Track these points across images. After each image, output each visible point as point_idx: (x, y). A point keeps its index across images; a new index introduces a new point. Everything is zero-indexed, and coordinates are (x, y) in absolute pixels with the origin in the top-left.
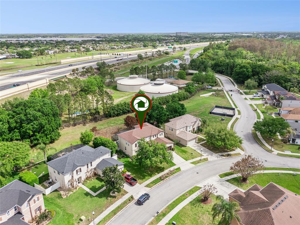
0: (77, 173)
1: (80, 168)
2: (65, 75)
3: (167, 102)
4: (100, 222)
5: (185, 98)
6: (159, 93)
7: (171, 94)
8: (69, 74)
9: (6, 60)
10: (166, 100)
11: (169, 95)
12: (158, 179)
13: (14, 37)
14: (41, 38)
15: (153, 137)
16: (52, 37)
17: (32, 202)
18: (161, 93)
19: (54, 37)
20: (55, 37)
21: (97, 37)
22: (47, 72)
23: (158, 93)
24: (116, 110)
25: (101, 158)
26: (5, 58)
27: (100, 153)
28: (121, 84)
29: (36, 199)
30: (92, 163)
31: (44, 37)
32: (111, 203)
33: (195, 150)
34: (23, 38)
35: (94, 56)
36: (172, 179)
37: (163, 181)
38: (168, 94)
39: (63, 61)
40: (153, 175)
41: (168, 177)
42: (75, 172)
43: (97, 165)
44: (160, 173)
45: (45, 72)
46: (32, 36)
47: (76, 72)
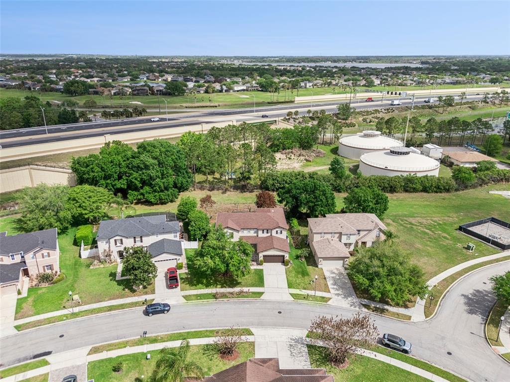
0: (116, 244)
1: (121, 238)
2: (274, 119)
3: (391, 187)
4: (86, 311)
5: (441, 189)
6: (386, 169)
7: (405, 175)
8: (282, 118)
9: (246, 92)
10: (389, 184)
11: (402, 176)
12: (210, 294)
13: (294, 60)
14: (330, 62)
15: (263, 233)
16: (346, 62)
17: (39, 255)
18: (389, 168)
19: (350, 61)
20: (352, 62)
21: (422, 63)
22: (256, 113)
23: (384, 168)
24: (278, 181)
25: (161, 236)
26: (244, 90)
27: (162, 229)
28: (343, 143)
29: (46, 254)
30: (143, 238)
31: (335, 61)
32: (122, 297)
33: (325, 278)
34: (306, 62)
35: (358, 95)
36: (232, 303)
37: (215, 300)
38: (399, 174)
39: (297, 99)
40: (211, 286)
41: (228, 298)
42: (112, 241)
43: (151, 244)
44: (226, 288)
45: (254, 112)
46: (318, 60)
47: (294, 117)
